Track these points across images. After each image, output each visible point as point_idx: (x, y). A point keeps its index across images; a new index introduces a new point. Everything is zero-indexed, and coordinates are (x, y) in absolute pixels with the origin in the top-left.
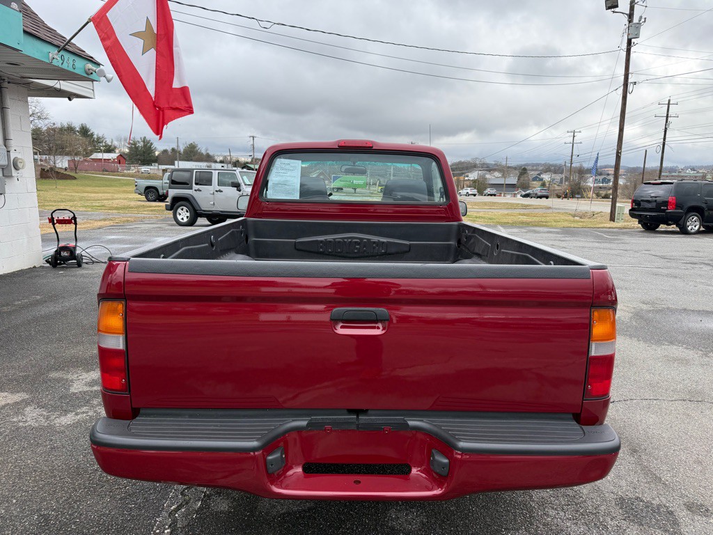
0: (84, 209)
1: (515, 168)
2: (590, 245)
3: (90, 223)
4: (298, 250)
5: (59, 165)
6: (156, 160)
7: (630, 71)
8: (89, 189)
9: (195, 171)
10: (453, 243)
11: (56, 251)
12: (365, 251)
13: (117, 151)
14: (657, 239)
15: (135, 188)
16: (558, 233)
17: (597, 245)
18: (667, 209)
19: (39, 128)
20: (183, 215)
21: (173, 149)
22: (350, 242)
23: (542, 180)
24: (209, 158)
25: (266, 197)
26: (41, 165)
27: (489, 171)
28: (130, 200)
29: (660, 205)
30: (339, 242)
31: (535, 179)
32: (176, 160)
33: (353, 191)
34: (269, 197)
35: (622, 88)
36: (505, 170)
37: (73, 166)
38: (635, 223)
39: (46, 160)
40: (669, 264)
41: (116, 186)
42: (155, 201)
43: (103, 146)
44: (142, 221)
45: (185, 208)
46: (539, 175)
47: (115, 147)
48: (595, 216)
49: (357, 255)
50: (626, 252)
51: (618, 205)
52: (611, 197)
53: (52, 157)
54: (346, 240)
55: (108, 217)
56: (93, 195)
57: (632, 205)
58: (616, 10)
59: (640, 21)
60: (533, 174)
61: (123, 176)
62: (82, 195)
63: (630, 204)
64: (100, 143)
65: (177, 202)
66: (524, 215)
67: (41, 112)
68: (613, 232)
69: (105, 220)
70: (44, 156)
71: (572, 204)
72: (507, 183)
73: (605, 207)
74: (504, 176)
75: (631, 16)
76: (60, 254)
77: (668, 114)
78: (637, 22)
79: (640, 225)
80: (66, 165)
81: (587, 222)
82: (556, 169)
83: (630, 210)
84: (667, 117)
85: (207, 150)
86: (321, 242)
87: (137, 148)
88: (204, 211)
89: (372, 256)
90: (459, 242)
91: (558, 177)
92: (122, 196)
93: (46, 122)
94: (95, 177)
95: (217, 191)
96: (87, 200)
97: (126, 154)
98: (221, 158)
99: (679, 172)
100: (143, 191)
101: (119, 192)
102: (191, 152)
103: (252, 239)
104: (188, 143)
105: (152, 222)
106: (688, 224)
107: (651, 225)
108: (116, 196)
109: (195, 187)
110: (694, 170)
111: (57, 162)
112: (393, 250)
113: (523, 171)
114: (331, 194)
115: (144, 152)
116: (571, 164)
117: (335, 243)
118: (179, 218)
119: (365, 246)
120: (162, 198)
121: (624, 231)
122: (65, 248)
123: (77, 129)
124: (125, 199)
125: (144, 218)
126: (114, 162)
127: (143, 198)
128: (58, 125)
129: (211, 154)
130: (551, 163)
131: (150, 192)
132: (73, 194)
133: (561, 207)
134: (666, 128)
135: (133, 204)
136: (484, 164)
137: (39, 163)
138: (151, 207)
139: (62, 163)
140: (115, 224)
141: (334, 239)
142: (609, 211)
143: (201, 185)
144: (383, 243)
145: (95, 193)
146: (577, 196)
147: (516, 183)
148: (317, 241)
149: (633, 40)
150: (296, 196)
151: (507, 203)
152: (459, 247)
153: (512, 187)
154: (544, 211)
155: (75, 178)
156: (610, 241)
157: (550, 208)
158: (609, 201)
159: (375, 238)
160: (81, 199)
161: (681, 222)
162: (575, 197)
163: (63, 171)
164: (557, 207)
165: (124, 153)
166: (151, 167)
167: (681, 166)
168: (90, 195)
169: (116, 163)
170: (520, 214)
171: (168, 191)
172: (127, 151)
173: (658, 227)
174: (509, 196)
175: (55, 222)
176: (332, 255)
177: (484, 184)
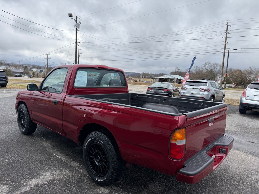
23: (32, 71)
27: (9, 66)
34: (76, 86)
46: (31, 69)
58: (72, 18)
59: (79, 23)
60: (29, 68)
74: (17, 69)
75: (76, 21)
78: (78, 23)
82: (38, 67)
91: (39, 70)
113: (26, 67)
116: (48, 66)
147: (23, 71)
149: (77, 29)
150: (85, 85)
153: (22, 73)
177: (10, 72)
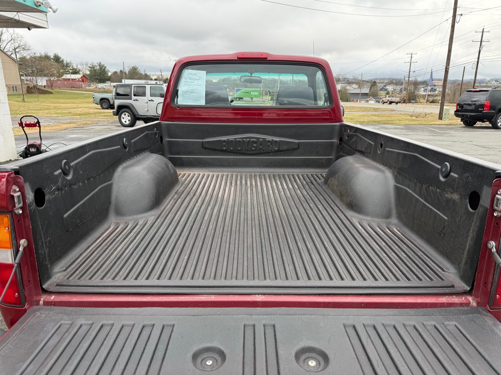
0: (56, 115)
1: (368, 82)
2: (427, 137)
3: (59, 126)
4: (205, 148)
5: (40, 84)
6: (109, 79)
7: (458, 5)
8: (61, 101)
9: (133, 86)
10: (335, 140)
11: (26, 148)
12: (261, 149)
13: (81, 73)
14: (476, 133)
15: (93, 99)
16: (402, 129)
17: (432, 137)
18: (484, 110)
19: (25, 57)
20: (126, 118)
21: (121, 71)
22: (249, 141)
23: (386, 90)
24: (147, 77)
25: (177, 103)
26: (27, 84)
27: (349, 83)
28: (90, 108)
29: (479, 107)
30: (239, 141)
31: (381, 90)
32: (123, 79)
33: (250, 99)
34: (179, 103)
35: (452, 18)
36: (360, 83)
37: (50, 84)
38: (458, 121)
39: (30, 80)
40: (488, 152)
41: (81, 99)
42: (107, 109)
43: (71, 70)
44: (97, 124)
45: (127, 114)
46: (385, 86)
47: (80, 70)
48: (427, 116)
49: (255, 152)
50: (454, 143)
51: (445, 107)
52: (440, 102)
53: (34, 78)
54: (245, 140)
55: (73, 121)
56: (64, 105)
57: (457, 107)
60: (380, 86)
61: (86, 91)
62: (56, 105)
63: (455, 107)
64: (68, 67)
65: (121, 109)
66: (375, 115)
67: (25, 45)
68: (442, 128)
69: (70, 123)
70: (29, 77)
71: (409, 108)
72: (362, 92)
73: (435, 109)
74: (360, 87)
76: (29, 150)
77: (482, 40)
79: (462, 123)
80: (45, 83)
81: (421, 120)
82: (398, 82)
83: (455, 111)
84: (481, 42)
85: (145, 71)
86: (224, 141)
87: (95, 71)
88: (141, 115)
89: (267, 153)
90: (341, 140)
91: (398, 88)
92: (84, 105)
93: (29, 52)
94: (66, 92)
95: (149, 101)
96: (60, 109)
97: (88, 75)
98: (156, 77)
99: (487, 83)
100: (98, 101)
101: (83, 103)
102: (134, 73)
103: (166, 139)
104: (131, 66)
105: (104, 124)
106: (498, 121)
107: (470, 122)
108: (80, 105)
109: (134, 98)
110: (497, 82)
111: (39, 81)
112: (285, 147)
113: (374, 84)
114: (232, 101)
115: (100, 74)
116: (409, 78)
117: (236, 142)
118: (123, 121)
119: (261, 145)
120: (111, 107)
121: (450, 127)
122: (32, 146)
123: (52, 57)
124: (87, 107)
125: (99, 121)
126: (79, 81)
127: (99, 106)
128: (38, 55)
129: (148, 73)
130: (394, 78)
131: (104, 102)
132: (49, 105)
133: (402, 109)
134: (480, 50)
135: (91, 111)
136: (345, 78)
137: (25, 82)
138: (104, 113)
139: (42, 82)
140: (77, 126)
141: (235, 139)
142: (439, 113)
143: (138, 96)
144: (276, 141)
145: (66, 103)
146: (412, 101)
147: (368, 92)
148: (221, 140)
150: (202, 102)
151: (363, 107)
152: (340, 144)
153: (365, 95)
154: (390, 112)
155: (52, 93)
156: (441, 135)
157: (394, 110)
158: (438, 105)
159: (269, 138)
160: (55, 108)
161: (493, 120)
162: (411, 102)
163: (42, 88)
164: (399, 110)
165: (85, 74)
166: (106, 84)
167: (488, 79)
168: (61, 105)
169: (81, 81)
170: (372, 115)
171: (114, 101)
172: (88, 73)
173: (475, 123)
174: (363, 102)
175: (24, 125)
176: (234, 153)
177: (346, 93)
